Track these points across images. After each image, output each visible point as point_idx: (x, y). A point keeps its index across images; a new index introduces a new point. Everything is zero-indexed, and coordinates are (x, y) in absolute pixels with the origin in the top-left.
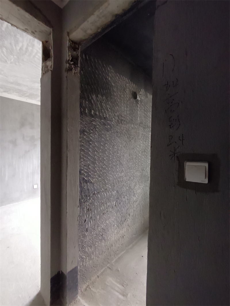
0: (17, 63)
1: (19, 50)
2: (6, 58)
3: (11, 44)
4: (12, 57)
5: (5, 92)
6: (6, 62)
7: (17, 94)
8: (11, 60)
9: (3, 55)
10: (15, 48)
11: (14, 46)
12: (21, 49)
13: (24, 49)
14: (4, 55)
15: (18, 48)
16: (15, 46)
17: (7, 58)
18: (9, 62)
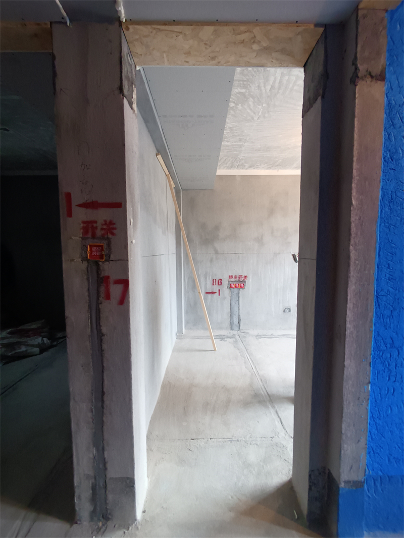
0: (266, 115)
1: (270, 90)
2: (252, 114)
3: (259, 87)
4: (260, 107)
5: (250, 167)
6: (253, 119)
7: (266, 165)
8: (259, 113)
9: (249, 111)
10: (264, 91)
11: (263, 88)
12: (272, 87)
13: (277, 85)
14: (251, 109)
15: (268, 87)
16: (265, 87)
17: (254, 113)
18: (256, 118)
